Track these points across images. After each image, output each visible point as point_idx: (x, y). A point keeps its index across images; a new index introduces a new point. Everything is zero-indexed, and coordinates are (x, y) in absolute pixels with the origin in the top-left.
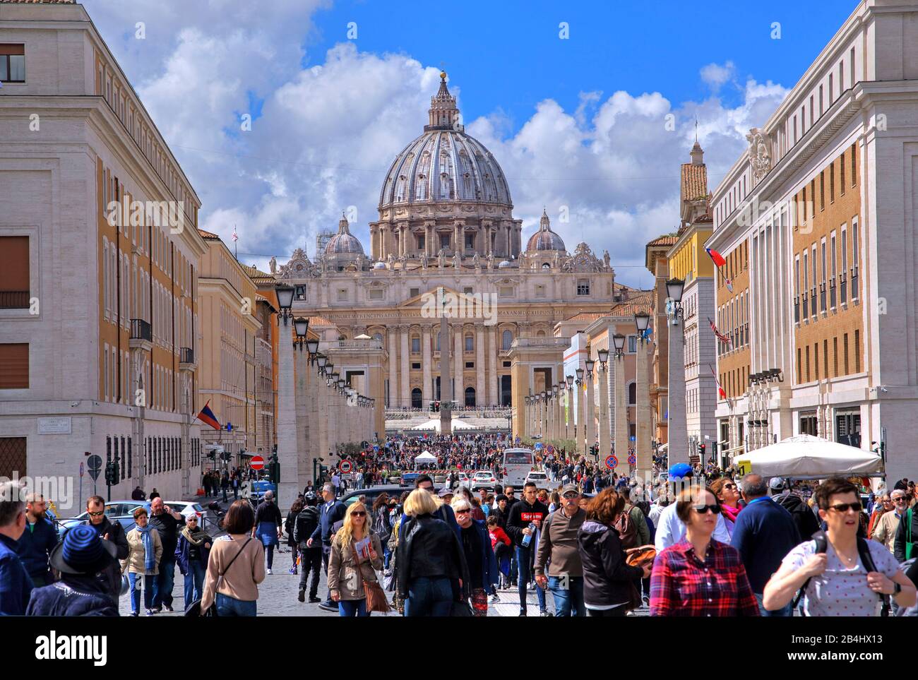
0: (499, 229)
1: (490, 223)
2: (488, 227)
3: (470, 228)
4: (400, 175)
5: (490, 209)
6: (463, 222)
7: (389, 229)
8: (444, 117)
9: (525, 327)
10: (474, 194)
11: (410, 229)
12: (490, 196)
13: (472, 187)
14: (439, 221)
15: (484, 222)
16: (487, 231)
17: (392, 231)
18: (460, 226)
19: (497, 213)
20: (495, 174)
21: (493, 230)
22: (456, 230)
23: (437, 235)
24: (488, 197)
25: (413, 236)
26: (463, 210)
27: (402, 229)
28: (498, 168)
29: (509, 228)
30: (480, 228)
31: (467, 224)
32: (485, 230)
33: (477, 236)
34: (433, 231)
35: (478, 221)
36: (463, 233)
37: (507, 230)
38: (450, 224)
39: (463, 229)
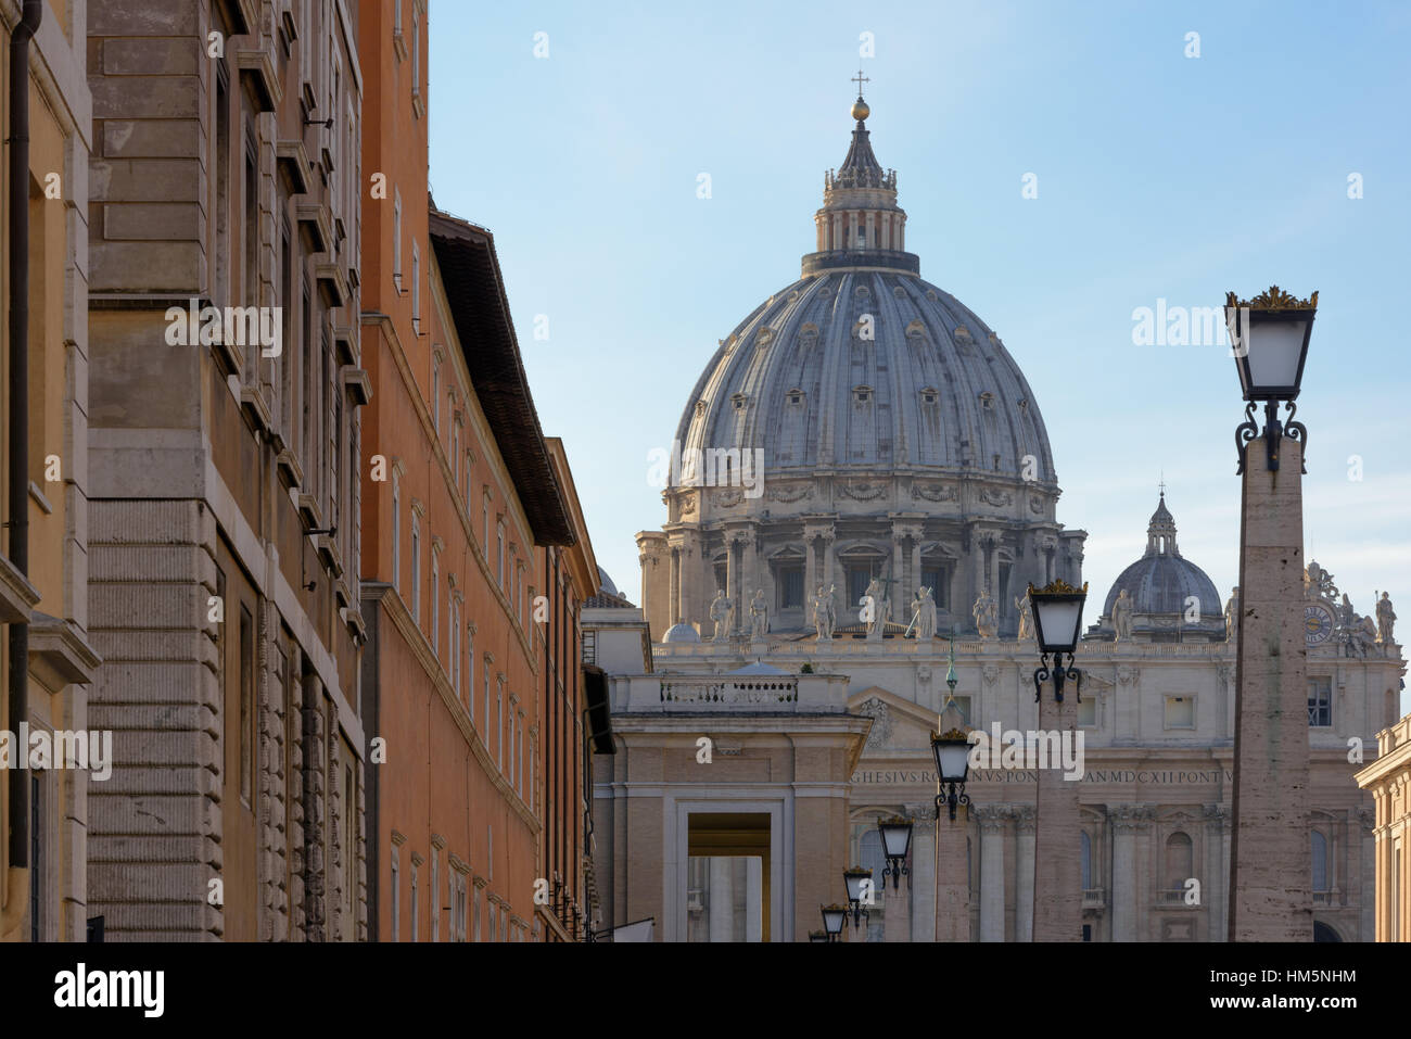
0: (1019, 553)
1: (997, 534)
2: (989, 545)
3: (938, 549)
4: (731, 395)
5: (997, 495)
6: (916, 531)
7: (698, 551)
8: (862, 231)
9: (1132, 823)
10: (952, 451)
11: (759, 549)
12: (997, 458)
13: (948, 429)
14: (846, 526)
15: (979, 532)
16: (988, 558)
17: (706, 554)
18: (908, 543)
19: (1012, 508)
20: (1013, 395)
21: (1002, 555)
22: (898, 551)
23: (840, 567)
24: (990, 462)
25: (766, 570)
26: (917, 494)
27: (737, 547)
28: (1019, 379)
29: (1050, 552)
30: (967, 548)
31: (928, 536)
32: (980, 555)
33: (957, 572)
34: (828, 554)
35: (962, 530)
36: (917, 563)
37: (1043, 558)
38: (878, 536)
39: (917, 551)
